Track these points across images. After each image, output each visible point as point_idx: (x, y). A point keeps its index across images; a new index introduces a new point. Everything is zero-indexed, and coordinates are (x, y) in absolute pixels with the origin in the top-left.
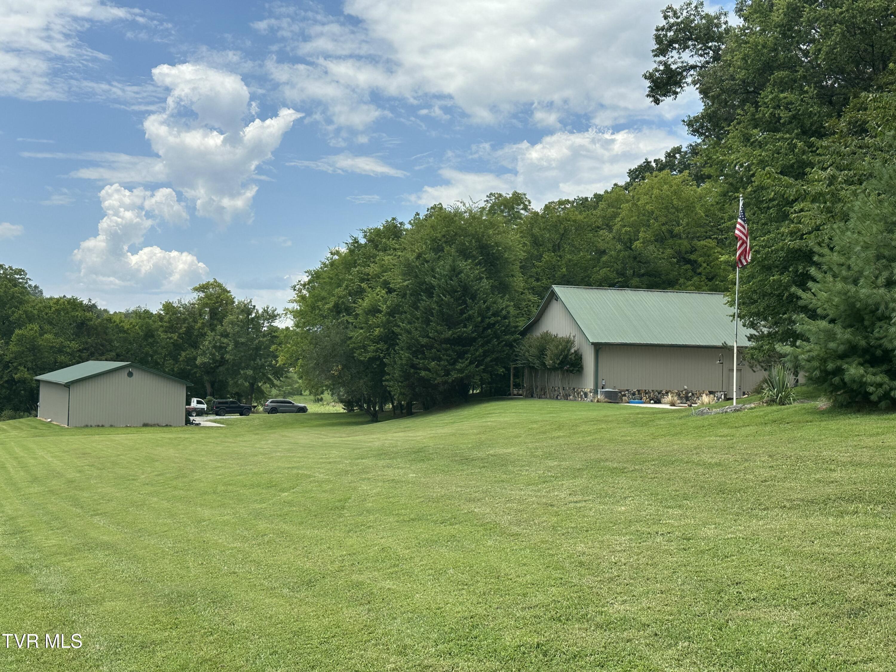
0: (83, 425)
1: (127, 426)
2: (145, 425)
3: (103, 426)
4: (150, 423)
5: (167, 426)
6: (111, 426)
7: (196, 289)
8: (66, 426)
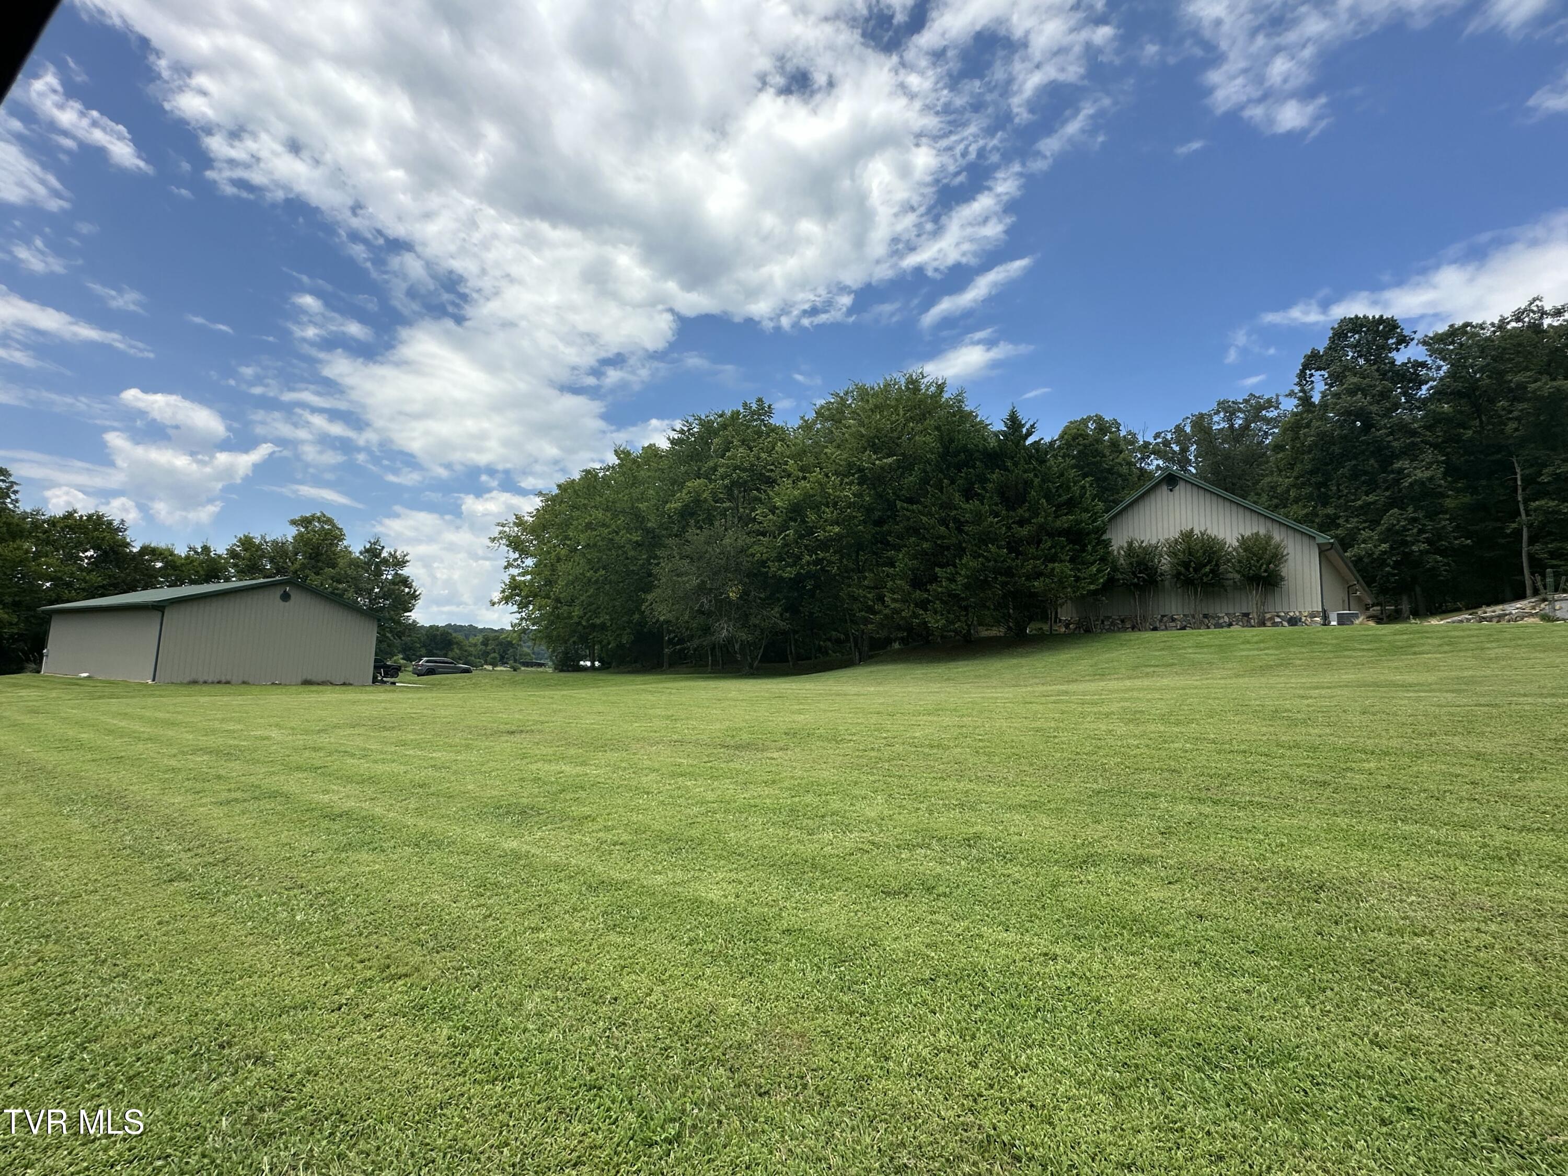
0: (188, 679)
1: (273, 684)
2: (307, 682)
3: (228, 683)
4: (314, 679)
5: (344, 684)
6: (244, 683)
7: (293, 522)
8: (150, 682)
